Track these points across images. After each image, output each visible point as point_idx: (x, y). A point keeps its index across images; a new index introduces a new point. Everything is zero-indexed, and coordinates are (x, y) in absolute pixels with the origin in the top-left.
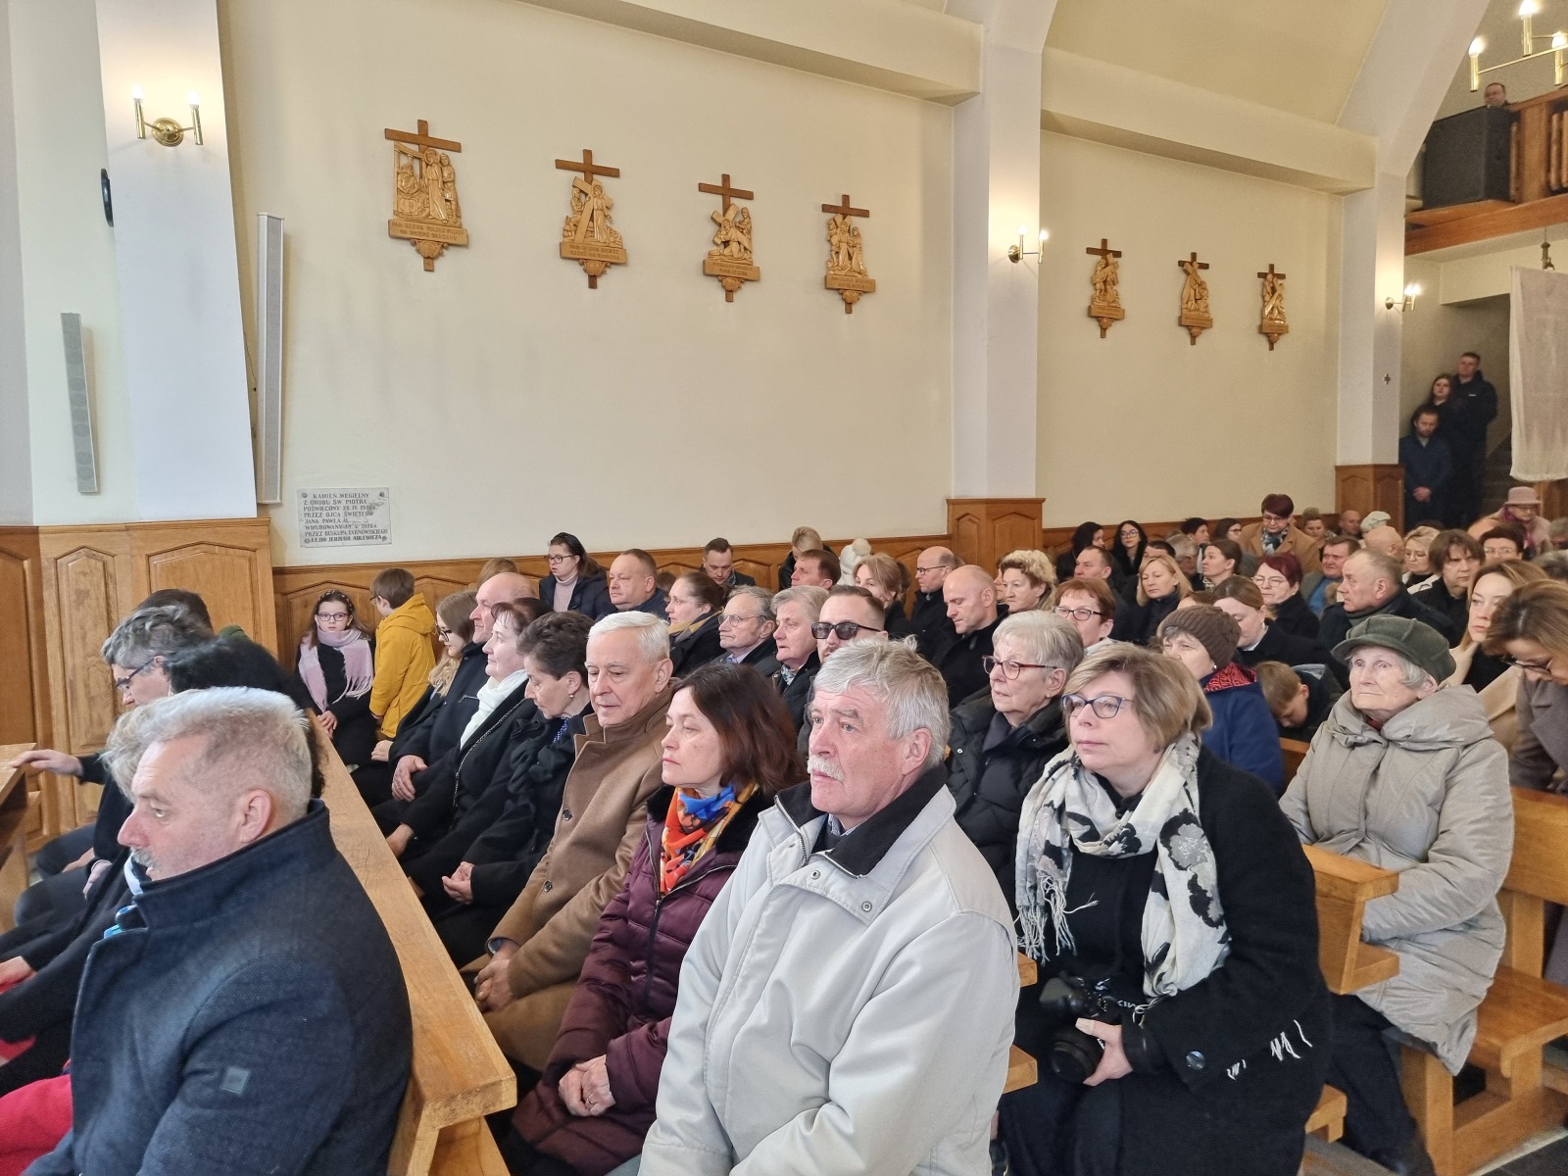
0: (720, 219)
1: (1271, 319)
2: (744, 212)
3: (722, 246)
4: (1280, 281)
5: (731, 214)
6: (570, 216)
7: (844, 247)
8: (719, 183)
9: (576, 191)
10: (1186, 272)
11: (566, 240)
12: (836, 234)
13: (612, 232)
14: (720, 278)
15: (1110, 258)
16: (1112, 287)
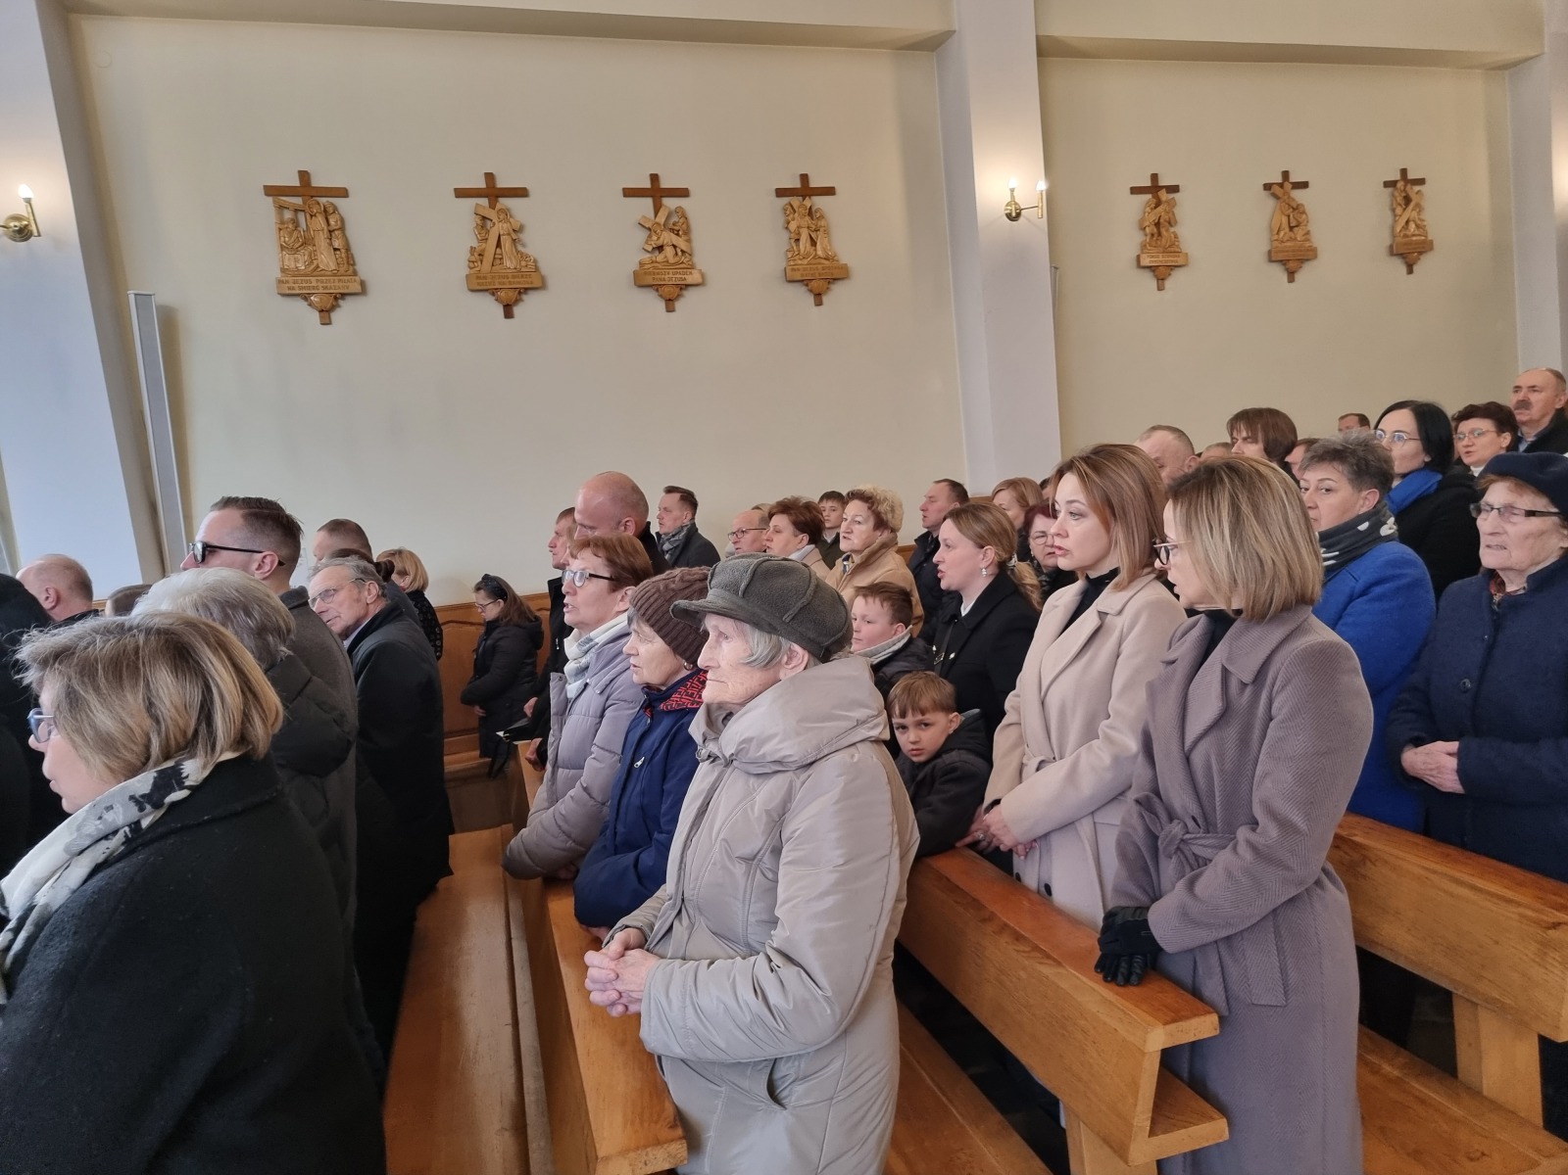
0: (651, 224)
1: (1406, 236)
3: (655, 253)
4: (1417, 188)
5: (661, 218)
6: (475, 245)
7: (804, 233)
8: (647, 184)
9: (479, 219)
10: (1275, 196)
11: (472, 271)
12: (793, 219)
13: (523, 256)
14: (657, 288)
15: (1164, 195)
16: (1167, 231)
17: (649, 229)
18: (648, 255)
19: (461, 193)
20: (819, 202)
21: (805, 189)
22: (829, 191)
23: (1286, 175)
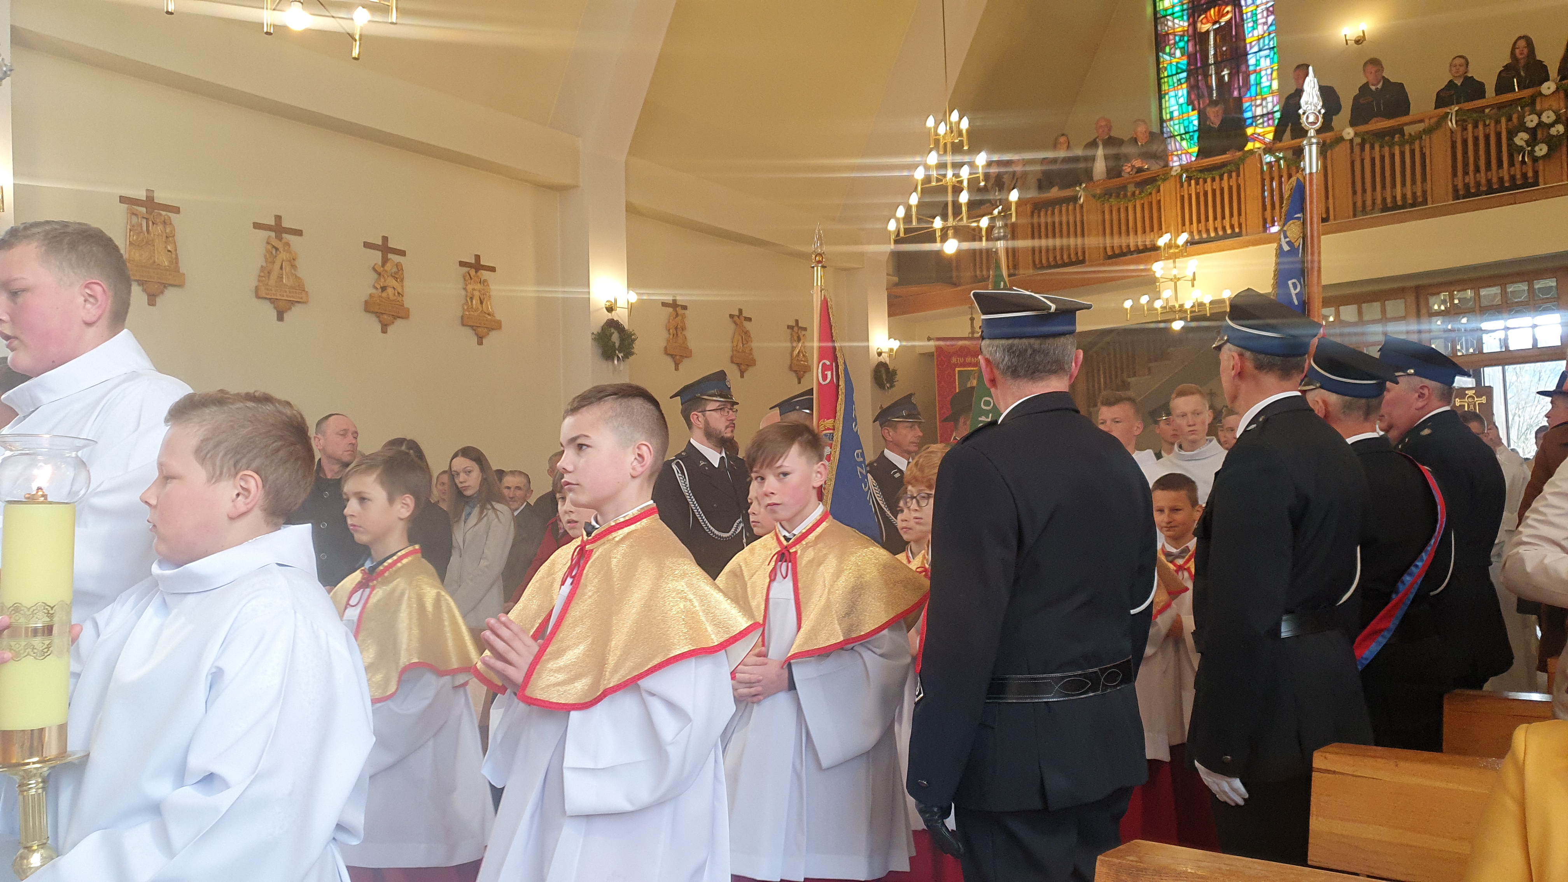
0: (380, 269)
1: (798, 360)
2: (399, 266)
3: (380, 290)
4: (803, 332)
5: (388, 266)
6: (264, 264)
7: (476, 294)
8: (380, 243)
9: (269, 247)
10: (735, 323)
11: (261, 284)
12: (470, 283)
13: (297, 277)
14: (378, 315)
15: (679, 310)
16: (681, 333)
17: (379, 274)
18: (374, 291)
19: (257, 226)
20: (485, 274)
21: (477, 265)
22: (493, 269)
23: (740, 311)
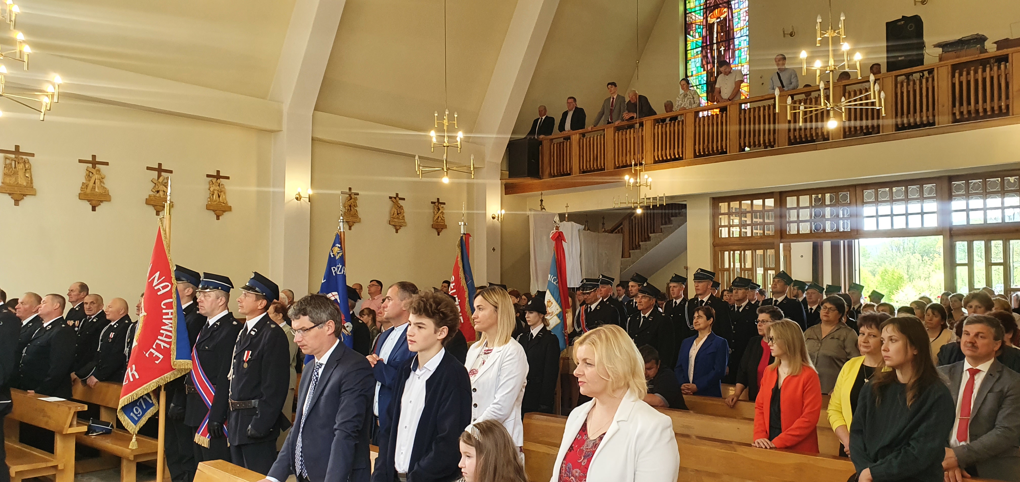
0: (156, 182)
1: (437, 222)
3: (156, 193)
4: (442, 206)
5: (161, 179)
6: (84, 182)
7: (216, 192)
9: (87, 172)
10: (392, 201)
11: (82, 192)
12: (213, 186)
13: (104, 188)
14: (154, 206)
15: (353, 196)
16: (354, 209)
18: (153, 193)
19: (80, 161)
20: (222, 181)
21: (218, 176)
22: (228, 178)
23: (397, 194)
